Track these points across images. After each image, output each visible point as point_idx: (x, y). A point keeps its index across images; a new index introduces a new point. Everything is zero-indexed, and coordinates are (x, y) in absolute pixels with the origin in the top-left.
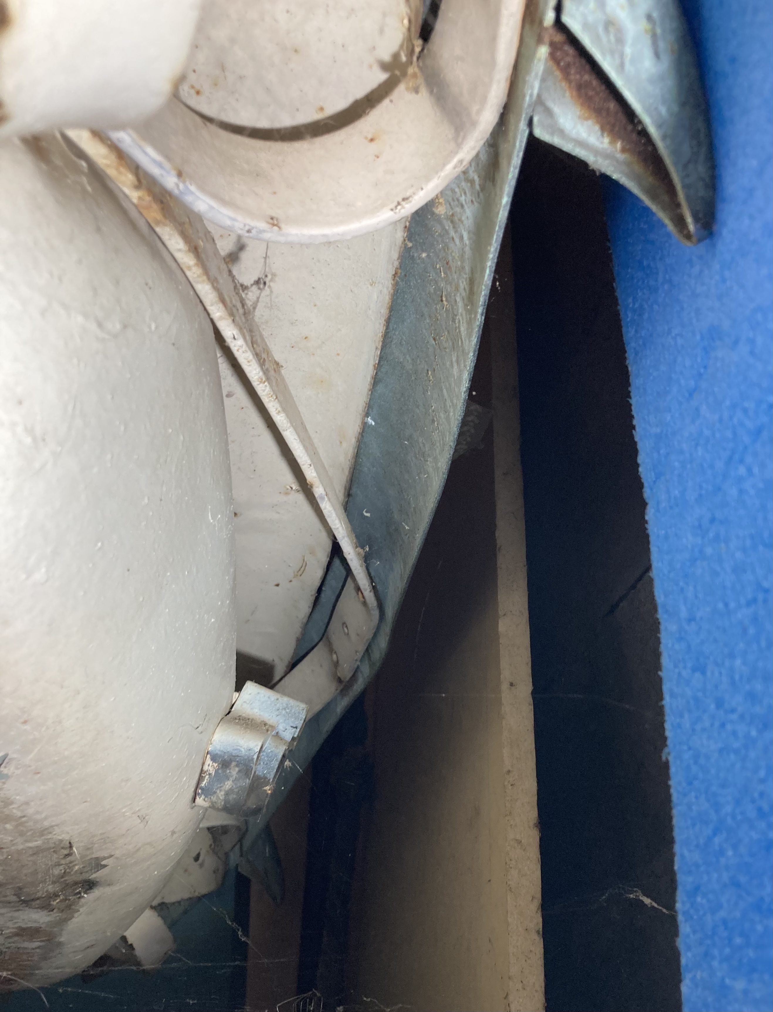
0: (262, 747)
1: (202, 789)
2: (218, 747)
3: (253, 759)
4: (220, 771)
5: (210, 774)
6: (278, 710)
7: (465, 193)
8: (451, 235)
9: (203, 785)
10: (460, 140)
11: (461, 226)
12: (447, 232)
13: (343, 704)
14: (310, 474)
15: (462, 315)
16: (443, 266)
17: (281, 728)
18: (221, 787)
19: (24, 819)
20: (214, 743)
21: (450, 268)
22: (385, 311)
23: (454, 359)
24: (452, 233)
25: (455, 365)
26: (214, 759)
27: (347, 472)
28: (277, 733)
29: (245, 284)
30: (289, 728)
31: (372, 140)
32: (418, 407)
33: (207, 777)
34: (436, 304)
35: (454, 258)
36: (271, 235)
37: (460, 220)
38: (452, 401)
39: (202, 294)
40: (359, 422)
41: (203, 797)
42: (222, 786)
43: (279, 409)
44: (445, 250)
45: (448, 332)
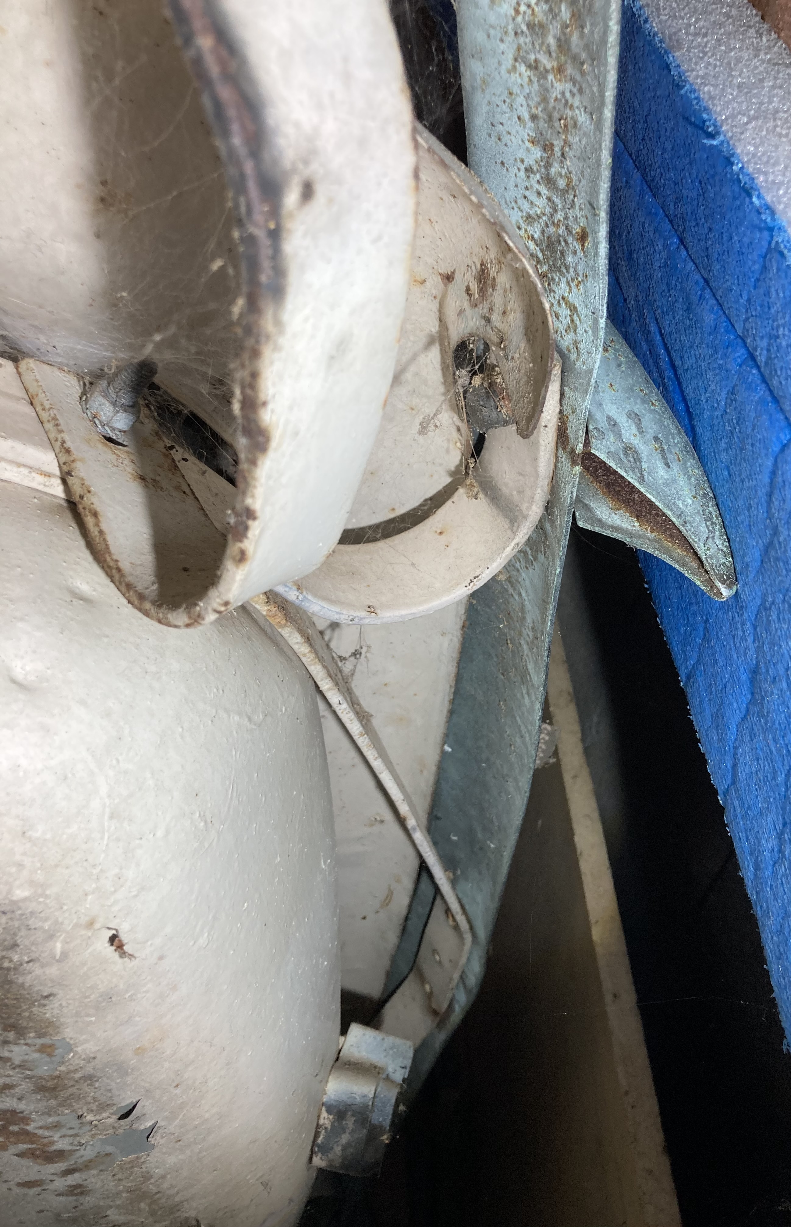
0: (375, 1093)
1: (319, 1146)
2: (333, 1097)
3: (368, 1106)
4: (336, 1124)
5: (326, 1128)
6: (385, 1050)
7: (520, 561)
8: (510, 593)
9: (320, 1140)
10: (515, 529)
11: (518, 585)
12: (507, 590)
13: (442, 1037)
14: (404, 809)
15: (527, 656)
16: (505, 616)
17: (390, 1069)
18: (337, 1142)
19: (158, 1195)
20: (328, 1093)
21: (511, 618)
22: (456, 655)
23: (524, 692)
24: (511, 590)
25: (526, 697)
26: (329, 1111)
27: (429, 799)
28: (388, 1076)
29: (344, 656)
30: (398, 1069)
31: (441, 533)
32: (492, 732)
33: (323, 1131)
34: (502, 646)
35: (514, 610)
36: (370, 620)
37: (517, 581)
38: (526, 727)
39: (314, 674)
40: (438, 751)
41: (320, 1155)
42: (339, 1141)
43: (377, 755)
44: (505, 604)
45: (516, 669)
